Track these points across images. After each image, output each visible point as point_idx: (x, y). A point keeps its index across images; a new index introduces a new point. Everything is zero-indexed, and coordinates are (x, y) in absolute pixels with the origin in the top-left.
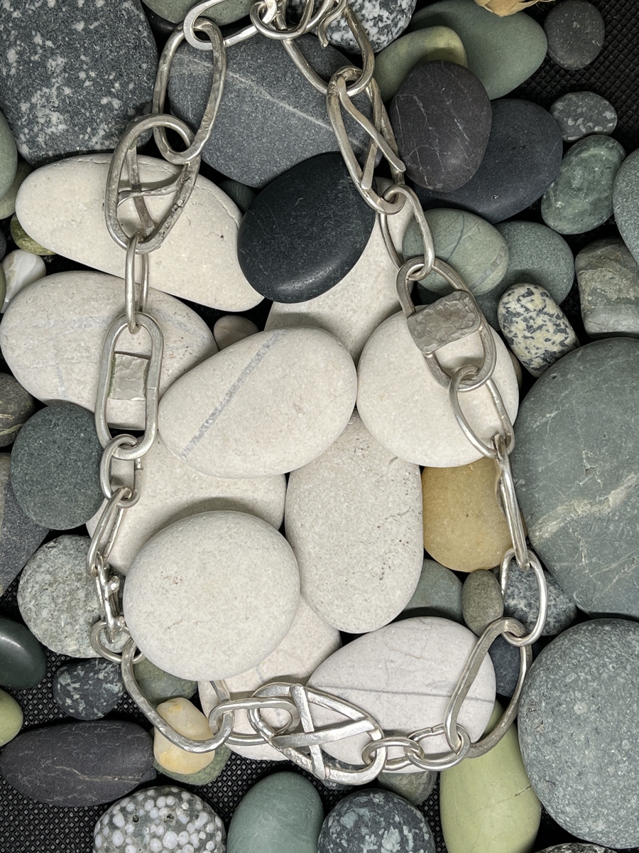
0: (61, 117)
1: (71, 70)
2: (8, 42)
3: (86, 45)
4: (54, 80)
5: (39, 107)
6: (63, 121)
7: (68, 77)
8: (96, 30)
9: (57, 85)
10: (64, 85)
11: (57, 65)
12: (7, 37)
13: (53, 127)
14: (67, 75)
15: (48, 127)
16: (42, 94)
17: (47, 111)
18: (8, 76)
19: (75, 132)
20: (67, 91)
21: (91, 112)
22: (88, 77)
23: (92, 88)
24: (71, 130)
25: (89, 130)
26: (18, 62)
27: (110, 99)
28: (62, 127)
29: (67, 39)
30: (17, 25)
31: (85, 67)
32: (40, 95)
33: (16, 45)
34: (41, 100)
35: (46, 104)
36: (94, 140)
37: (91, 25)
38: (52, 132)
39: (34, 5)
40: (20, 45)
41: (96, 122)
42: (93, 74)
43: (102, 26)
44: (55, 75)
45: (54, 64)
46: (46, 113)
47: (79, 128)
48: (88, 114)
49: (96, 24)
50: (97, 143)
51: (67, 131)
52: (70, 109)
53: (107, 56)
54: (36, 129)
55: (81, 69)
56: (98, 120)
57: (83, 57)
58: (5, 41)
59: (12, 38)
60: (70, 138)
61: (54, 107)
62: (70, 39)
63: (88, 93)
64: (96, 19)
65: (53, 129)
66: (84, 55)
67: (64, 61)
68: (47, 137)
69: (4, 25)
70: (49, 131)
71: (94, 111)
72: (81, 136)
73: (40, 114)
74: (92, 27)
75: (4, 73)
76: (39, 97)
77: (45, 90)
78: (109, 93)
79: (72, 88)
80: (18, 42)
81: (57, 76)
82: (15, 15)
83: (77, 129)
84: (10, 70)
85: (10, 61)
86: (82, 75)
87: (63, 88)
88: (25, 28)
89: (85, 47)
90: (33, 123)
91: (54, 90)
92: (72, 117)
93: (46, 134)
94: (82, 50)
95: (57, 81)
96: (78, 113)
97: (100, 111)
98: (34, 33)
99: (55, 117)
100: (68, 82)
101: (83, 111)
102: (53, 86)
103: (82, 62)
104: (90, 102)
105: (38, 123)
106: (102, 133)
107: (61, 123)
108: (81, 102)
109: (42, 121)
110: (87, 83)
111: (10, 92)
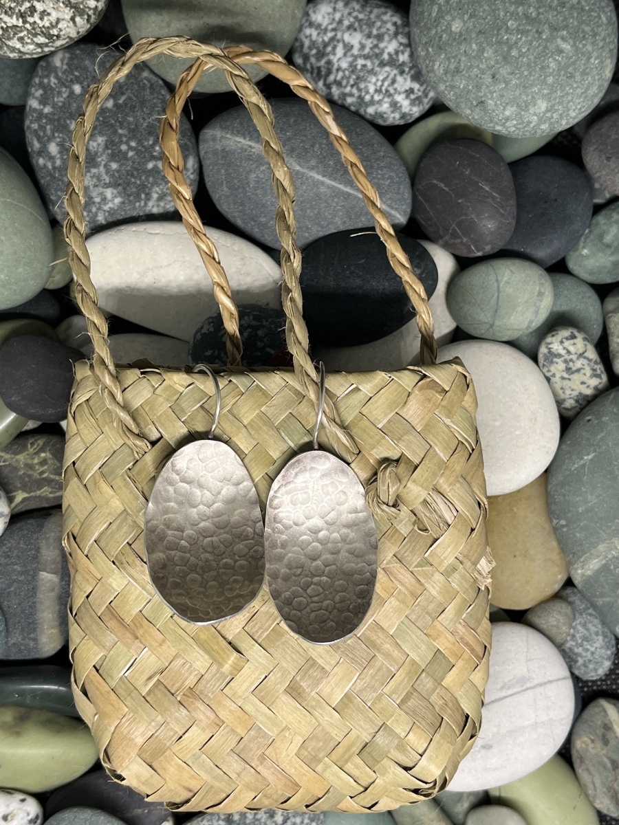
0: (115, 191)
1: (113, 145)
2: (46, 138)
3: (120, 120)
4: (99, 159)
5: (91, 187)
6: (117, 195)
7: (112, 153)
8: (125, 103)
9: (103, 163)
10: (109, 161)
11: (99, 145)
12: (44, 133)
13: (110, 203)
14: (110, 151)
15: (105, 204)
16: (92, 175)
17: (101, 190)
18: (54, 168)
19: (130, 201)
20: (114, 166)
21: (140, 179)
22: (130, 148)
23: (136, 157)
24: (126, 201)
25: (143, 196)
26: (60, 152)
27: (154, 163)
28: (118, 200)
29: (101, 119)
30: (50, 120)
31: (124, 139)
32: (91, 177)
33: (55, 138)
34: (92, 181)
35: (98, 183)
36: (150, 204)
37: (119, 99)
38: (110, 208)
39: (62, 97)
40: (59, 137)
41: (147, 187)
42: (133, 144)
43: (130, 98)
44: (99, 154)
45: (95, 144)
46: (100, 192)
47: (134, 197)
48: (138, 182)
49: (123, 98)
50: (153, 206)
51: (123, 203)
52: (121, 181)
53: (142, 124)
54: (94, 210)
55: (121, 143)
56: (149, 185)
57: (120, 131)
58: (44, 137)
59: (49, 132)
60: (128, 208)
61: (106, 184)
62: (103, 118)
63: (133, 162)
64: (123, 94)
65: (110, 205)
66: (121, 128)
67: (104, 139)
68: (107, 214)
69: (38, 123)
70: (106, 208)
71: (143, 178)
72: (137, 204)
73: (94, 194)
74: (121, 101)
75: (50, 167)
76: (90, 179)
77: (94, 171)
78: (153, 158)
79: (117, 162)
80: (56, 135)
81: (101, 154)
82: (47, 110)
83: (132, 198)
84: (55, 162)
85: (53, 154)
86: (124, 147)
87: (110, 164)
88: (59, 120)
89: (120, 122)
90: (90, 205)
91: (102, 168)
92: (125, 189)
93: (104, 211)
94: (118, 124)
95: (102, 159)
96: (129, 184)
97: (149, 176)
98: (68, 122)
99: (109, 193)
100: (113, 157)
101: (133, 180)
102: (100, 165)
103: (121, 135)
104: (136, 169)
105: (94, 203)
106: (155, 196)
107: (116, 197)
108: (130, 173)
109: (97, 200)
110: (131, 154)
111: (60, 183)
